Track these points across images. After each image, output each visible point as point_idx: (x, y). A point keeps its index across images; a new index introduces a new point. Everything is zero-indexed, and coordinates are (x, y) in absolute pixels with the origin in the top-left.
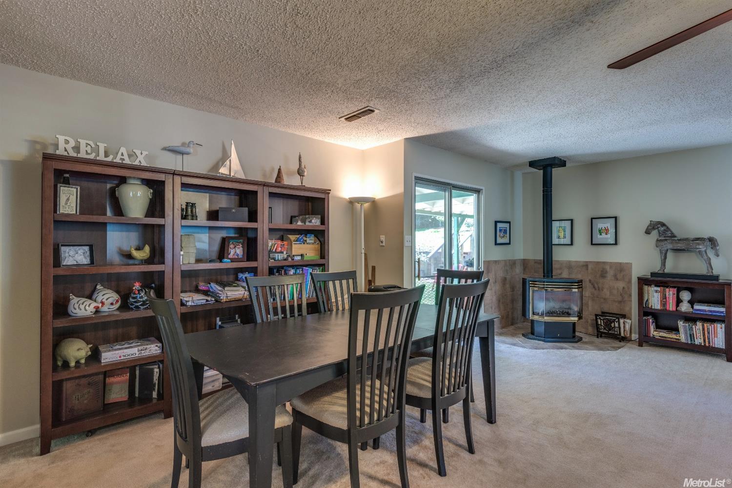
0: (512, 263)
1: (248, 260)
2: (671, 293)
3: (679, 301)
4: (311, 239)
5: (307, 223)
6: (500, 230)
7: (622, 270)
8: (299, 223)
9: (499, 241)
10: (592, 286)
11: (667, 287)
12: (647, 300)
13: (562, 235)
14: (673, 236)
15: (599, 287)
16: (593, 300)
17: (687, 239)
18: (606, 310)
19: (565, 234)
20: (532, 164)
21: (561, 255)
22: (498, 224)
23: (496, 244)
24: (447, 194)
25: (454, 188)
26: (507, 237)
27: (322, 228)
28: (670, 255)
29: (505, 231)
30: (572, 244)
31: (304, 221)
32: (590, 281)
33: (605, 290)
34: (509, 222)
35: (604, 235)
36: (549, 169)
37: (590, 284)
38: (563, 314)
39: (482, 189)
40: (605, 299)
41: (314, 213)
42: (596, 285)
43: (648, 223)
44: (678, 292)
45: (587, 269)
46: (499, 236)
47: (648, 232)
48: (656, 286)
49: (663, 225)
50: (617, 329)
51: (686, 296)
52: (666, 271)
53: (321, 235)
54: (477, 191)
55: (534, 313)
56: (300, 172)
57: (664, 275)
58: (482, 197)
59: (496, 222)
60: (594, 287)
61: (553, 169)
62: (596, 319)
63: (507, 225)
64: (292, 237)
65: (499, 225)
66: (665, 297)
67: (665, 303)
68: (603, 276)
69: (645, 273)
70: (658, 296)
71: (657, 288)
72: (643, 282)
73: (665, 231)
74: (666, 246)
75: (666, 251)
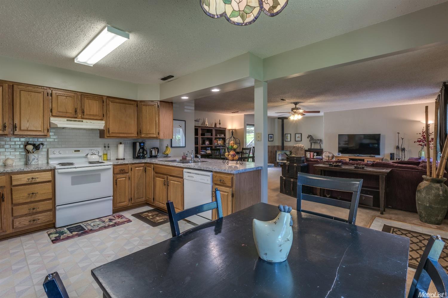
0: (274, 147)
1: (210, 145)
2: (312, 153)
3: (314, 156)
4: (221, 140)
5: (221, 136)
6: (270, 137)
7: (301, 148)
8: (219, 136)
9: (270, 140)
11: (311, 152)
12: (307, 156)
14: (313, 139)
17: (315, 140)
19: (289, 138)
20: (279, 118)
21: (286, 144)
23: (269, 141)
26: (272, 139)
27: (225, 137)
28: (313, 144)
29: (272, 137)
30: (291, 141)
31: (220, 135)
32: (295, 151)
34: (273, 135)
35: (298, 139)
36: (283, 120)
41: (222, 133)
43: (308, 135)
44: (314, 153)
47: (308, 138)
49: (311, 136)
51: (315, 154)
52: (312, 148)
53: (224, 139)
55: (278, 160)
56: (220, 124)
57: (311, 149)
59: (269, 135)
63: (272, 135)
64: (218, 139)
65: (270, 135)
66: (310, 155)
67: (310, 156)
68: (298, 150)
69: (307, 149)
70: (309, 154)
71: (309, 153)
72: (306, 151)
73: (311, 138)
74: (312, 142)
75: (312, 143)
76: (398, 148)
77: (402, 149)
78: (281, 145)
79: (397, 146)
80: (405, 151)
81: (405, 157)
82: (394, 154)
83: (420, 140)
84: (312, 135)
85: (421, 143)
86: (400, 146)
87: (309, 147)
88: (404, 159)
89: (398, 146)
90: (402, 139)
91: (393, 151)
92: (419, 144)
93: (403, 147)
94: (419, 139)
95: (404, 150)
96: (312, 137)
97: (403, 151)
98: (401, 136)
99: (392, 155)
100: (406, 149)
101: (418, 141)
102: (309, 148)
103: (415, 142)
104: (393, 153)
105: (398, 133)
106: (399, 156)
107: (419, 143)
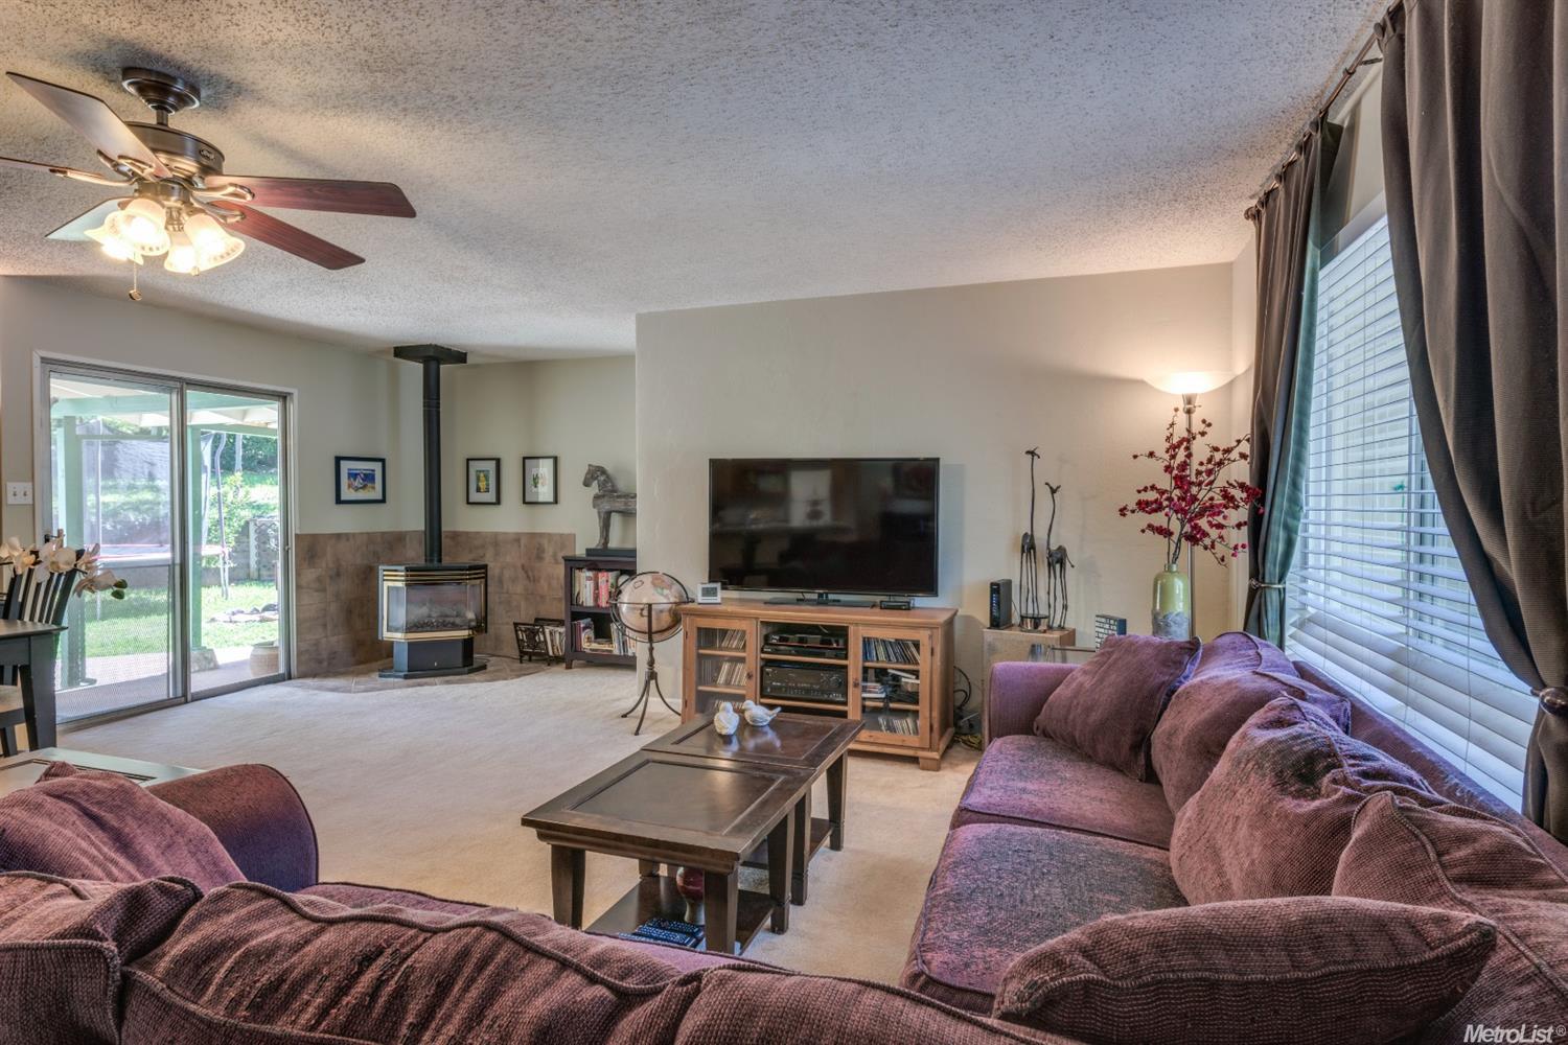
0: (393, 539)
2: (606, 579)
6: (353, 475)
9: (351, 495)
10: (525, 576)
11: (600, 570)
12: (579, 594)
13: (482, 485)
14: (614, 490)
15: (534, 577)
16: (527, 599)
17: (626, 496)
18: (543, 615)
19: (488, 485)
20: (402, 352)
21: (472, 521)
22: (342, 462)
23: (339, 501)
24: (174, 397)
25: (190, 386)
26: (374, 488)
29: (369, 478)
32: (523, 567)
33: (542, 581)
34: (382, 461)
35: (541, 487)
36: (433, 365)
37: (523, 572)
38: (445, 626)
39: (289, 394)
40: (542, 597)
42: (530, 574)
45: (520, 546)
46: (350, 486)
47: (587, 484)
48: (589, 570)
49: (603, 471)
50: (543, 646)
52: (608, 546)
54: (283, 397)
58: (293, 408)
59: (338, 460)
60: (528, 577)
61: (442, 366)
62: (516, 631)
63: (377, 467)
65: (345, 466)
66: (597, 587)
67: (596, 597)
68: (540, 558)
69: (580, 552)
70: (590, 585)
71: (590, 574)
72: (573, 564)
73: (601, 486)
74: (607, 507)
75: (609, 514)
76: (1028, 546)
77: (1050, 555)
78: (423, 528)
79: (1026, 534)
80: (1068, 565)
81: (1065, 607)
82: (1009, 583)
83: (1151, 496)
84: (609, 469)
85: (1159, 519)
86: (1040, 536)
87: (594, 541)
88: (1064, 617)
89: (1032, 536)
90: (1053, 491)
91: (1008, 567)
92: (1150, 526)
93: (1054, 547)
94: (1145, 489)
95: (1061, 562)
96: (609, 478)
97: (1058, 566)
98: (1046, 470)
99: (1002, 590)
100: (1073, 556)
101: (1143, 506)
102: (593, 546)
103: (1123, 512)
104: (1007, 577)
105: (1032, 453)
106: (1035, 599)
107: (1143, 519)
